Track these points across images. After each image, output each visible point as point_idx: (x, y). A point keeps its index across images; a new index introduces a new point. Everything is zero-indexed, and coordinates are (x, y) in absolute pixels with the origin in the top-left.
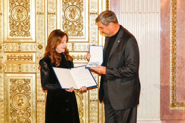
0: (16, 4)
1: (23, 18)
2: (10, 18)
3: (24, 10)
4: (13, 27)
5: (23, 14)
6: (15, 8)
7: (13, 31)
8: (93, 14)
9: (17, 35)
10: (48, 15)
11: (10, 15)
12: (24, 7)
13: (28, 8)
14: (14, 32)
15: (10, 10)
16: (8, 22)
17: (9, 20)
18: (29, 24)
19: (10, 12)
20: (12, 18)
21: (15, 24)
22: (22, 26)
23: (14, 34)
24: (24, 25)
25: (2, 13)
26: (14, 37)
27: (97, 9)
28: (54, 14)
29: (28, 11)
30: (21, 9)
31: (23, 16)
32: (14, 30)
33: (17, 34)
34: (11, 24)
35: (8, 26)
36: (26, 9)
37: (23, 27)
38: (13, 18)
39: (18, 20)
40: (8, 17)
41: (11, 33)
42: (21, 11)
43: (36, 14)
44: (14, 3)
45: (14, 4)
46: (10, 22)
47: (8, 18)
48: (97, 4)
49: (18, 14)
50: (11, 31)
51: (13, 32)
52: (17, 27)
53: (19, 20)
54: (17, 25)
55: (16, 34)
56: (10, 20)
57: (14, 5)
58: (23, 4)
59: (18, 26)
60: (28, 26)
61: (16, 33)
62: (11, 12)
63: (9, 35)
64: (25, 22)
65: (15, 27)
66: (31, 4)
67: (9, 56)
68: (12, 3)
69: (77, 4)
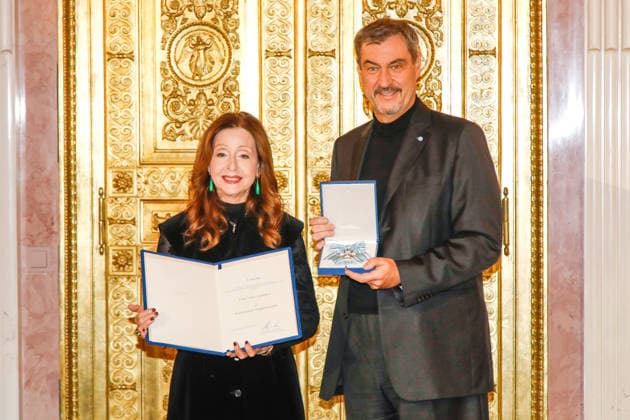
0: (185, 20)
1: (213, 73)
2: (164, 70)
3: (216, 39)
4: (175, 107)
5: (214, 54)
6: (180, 35)
7: (177, 121)
8: (479, 53)
9: (191, 135)
10: (309, 60)
11: (166, 60)
12: (219, 31)
13: (234, 31)
14: (179, 124)
15: (164, 40)
16: (159, 88)
17: (160, 79)
18: (236, 93)
19: (163, 48)
20: (170, 72)
21: (184, 94)
22: (210, 103)
23: (178, 131)
24: (215, 99)
25: (136, 54)
26: (179, 144)
27: (496, 34)
28: (332, 54)
29: (232, 44)
30: (205, 38)
31: (213, 63)
32: (180, 118)
33: (191, 131)
34: (167, 94)
35: (155, 100)
36: (224, 37)
37: (213, 104)
38: (174, 72)
39: (193, 79)
40: (159, 66)
41: (168, 128)
42: (204, 44)
43: (264, 56)
44: (179, 15)
45: (181, 18)
46: (164, 88)
47: (158, 70)
48: (494, 15)
49: (193, 56)
50: (167, 120)
51: (174, 125)
52: (190, 105)
53: (197, 78)
54: (189, 97)
55: (187, 131)
56: (166, 79)
57: (179, 22)
58: (215, 19)
59: (192, 103)
60: (230, 100)
61: (186, 127)
62: (167, 47)
63: (160, 136)
64: (220, 88)
65: (182, 107)
66: (245, 17)
67: (160, 215)
68: (171, 16)
69: (418, 18)
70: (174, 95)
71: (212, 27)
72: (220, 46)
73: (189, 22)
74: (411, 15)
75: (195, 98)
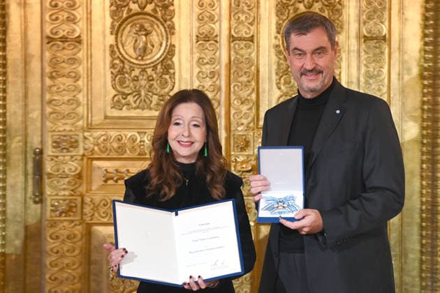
0: (130, 10)
1: (152, 55)
2: (112, 52)
3: (155, 27)
4: (122, 82)
5: (154, 38)
6: (127, 22)
7: (123, 94)
8: (372, 39)
9: (134, 105)
10: (232, 45)
11: (114, 43)
12: (158, 20)
13: (171, 19)
14: (125, 95)
15: (113, 26)
16: (108, 66)
17: (108, 59)
18: (171, 71)
19: (112, 33)
20: (118, 53)
21: (129, 71)
22: (150, 79)
23: (123, 101)
24: (155, 76)
26: (125, 113)
27: (387, 23)
28: (251, 39)
29: (171, 30)
30: (147, 25)
31: (153, 46)
32: (126, 91)
33: (135, 102)
34: (115, 71)
35: (105, 76)
36: (163, 25)
37: (153, 80)
38: (121, 54)
39: (137, 59)
40: (108, 48)
41: (116, 98)
42: (146, 30)
43: (195, 41)
44: (125, 6)
45: (127, 8)
46: (113, 66)
47: (108, 53)
48: (385, 8)
49: (136, 41)
50: (114, 92)
51: (120, 97)
52: (134, 80)
53: (140, 58)
54: (134, 74)
55: (132, 102)
56: (114, 59)
57: (125, 12)
58: (154, 10)
59: (136, 79)
60: (167, 77)
61: (130, 98)
62: (114, 32)
63: (109, 108)
64: (159, 67)
65: (127, 82)
66: (180, 8)
67: (109, 170)
68: (118, 7)
69: (321, 10)
70: (121, 72)
71: (152, 16)
72: (159, 32)
73: (133, 12)
74: (317, 8)
75: (137, 75)
